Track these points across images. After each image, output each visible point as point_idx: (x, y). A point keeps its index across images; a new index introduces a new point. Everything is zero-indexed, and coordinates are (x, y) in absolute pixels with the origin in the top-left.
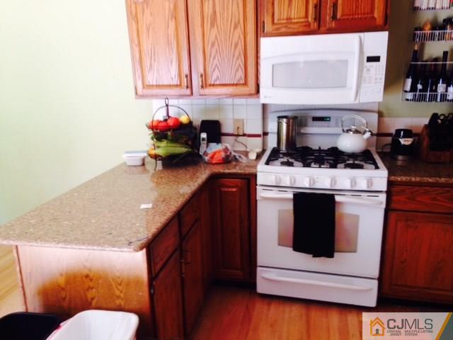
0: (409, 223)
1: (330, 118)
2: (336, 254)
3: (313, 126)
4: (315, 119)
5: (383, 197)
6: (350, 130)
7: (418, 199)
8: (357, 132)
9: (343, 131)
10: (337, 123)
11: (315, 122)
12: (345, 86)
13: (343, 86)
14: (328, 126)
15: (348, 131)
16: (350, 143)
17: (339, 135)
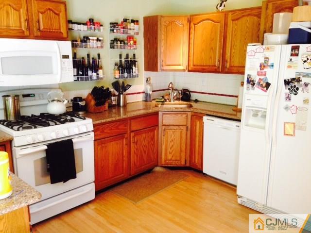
0: (103, 145)
1: (34, 94)
2: (78, 175)
3: (24, 101)
4: (24, 96)
5: (92, 134)
6: (54, 100)
7: (105, 131)
8: (59, 101)
9: (49, 101)
10: (39, 97)
11: (25, 98)
12: (52, 73)
13: (51, 72)
14: (35, 100)
15: (53, 101)
16: (57, 108)
17: (47, 104)
